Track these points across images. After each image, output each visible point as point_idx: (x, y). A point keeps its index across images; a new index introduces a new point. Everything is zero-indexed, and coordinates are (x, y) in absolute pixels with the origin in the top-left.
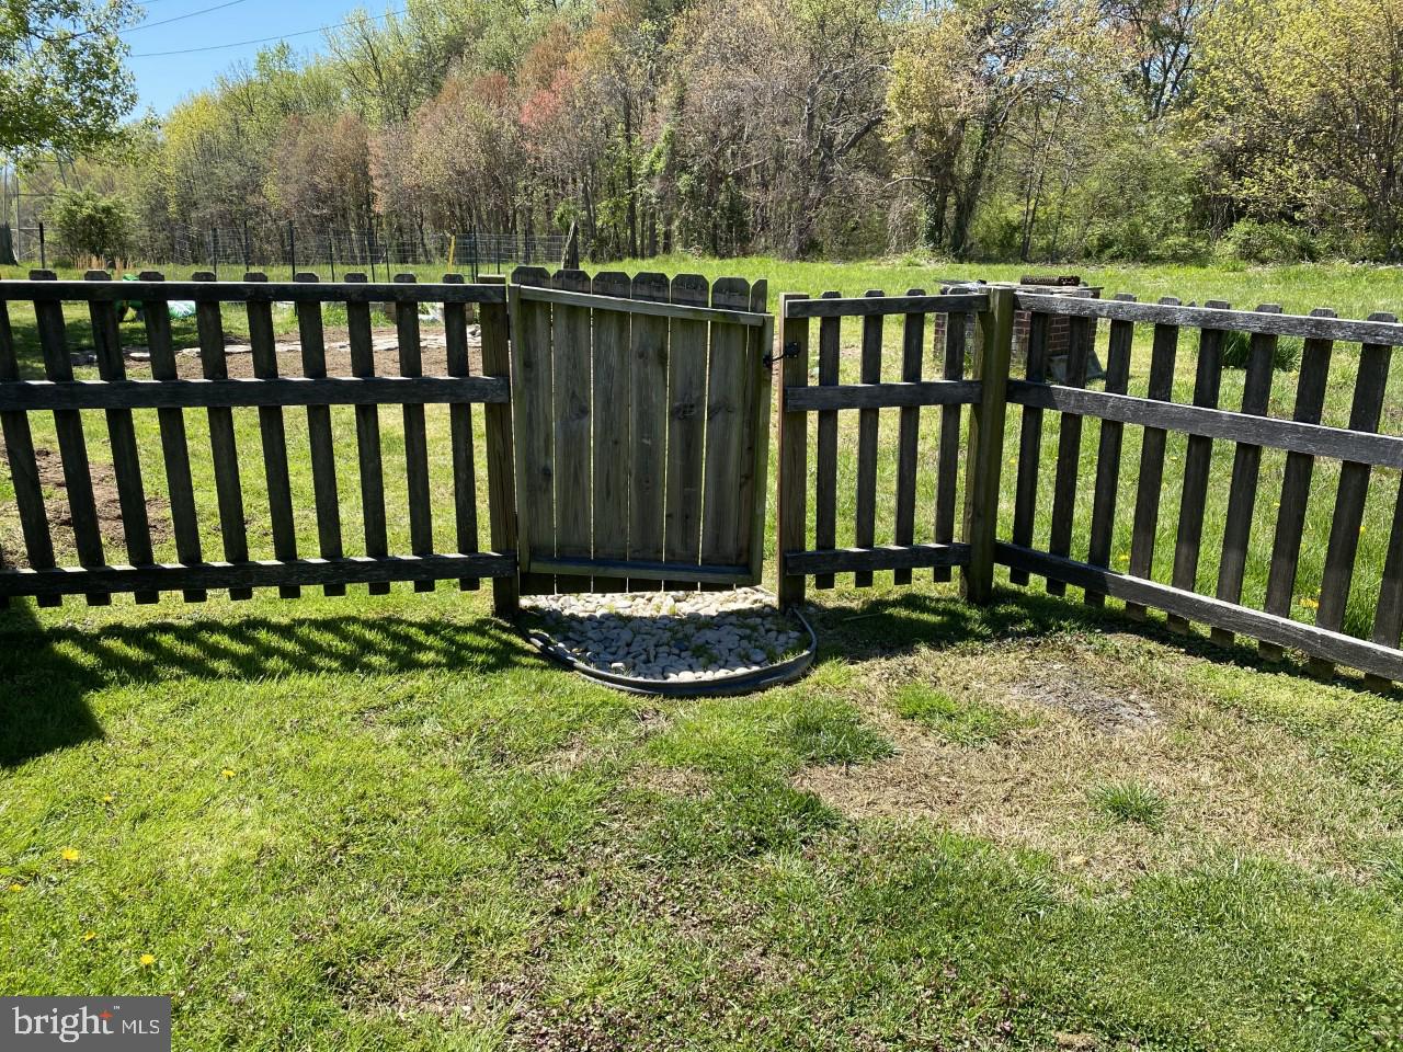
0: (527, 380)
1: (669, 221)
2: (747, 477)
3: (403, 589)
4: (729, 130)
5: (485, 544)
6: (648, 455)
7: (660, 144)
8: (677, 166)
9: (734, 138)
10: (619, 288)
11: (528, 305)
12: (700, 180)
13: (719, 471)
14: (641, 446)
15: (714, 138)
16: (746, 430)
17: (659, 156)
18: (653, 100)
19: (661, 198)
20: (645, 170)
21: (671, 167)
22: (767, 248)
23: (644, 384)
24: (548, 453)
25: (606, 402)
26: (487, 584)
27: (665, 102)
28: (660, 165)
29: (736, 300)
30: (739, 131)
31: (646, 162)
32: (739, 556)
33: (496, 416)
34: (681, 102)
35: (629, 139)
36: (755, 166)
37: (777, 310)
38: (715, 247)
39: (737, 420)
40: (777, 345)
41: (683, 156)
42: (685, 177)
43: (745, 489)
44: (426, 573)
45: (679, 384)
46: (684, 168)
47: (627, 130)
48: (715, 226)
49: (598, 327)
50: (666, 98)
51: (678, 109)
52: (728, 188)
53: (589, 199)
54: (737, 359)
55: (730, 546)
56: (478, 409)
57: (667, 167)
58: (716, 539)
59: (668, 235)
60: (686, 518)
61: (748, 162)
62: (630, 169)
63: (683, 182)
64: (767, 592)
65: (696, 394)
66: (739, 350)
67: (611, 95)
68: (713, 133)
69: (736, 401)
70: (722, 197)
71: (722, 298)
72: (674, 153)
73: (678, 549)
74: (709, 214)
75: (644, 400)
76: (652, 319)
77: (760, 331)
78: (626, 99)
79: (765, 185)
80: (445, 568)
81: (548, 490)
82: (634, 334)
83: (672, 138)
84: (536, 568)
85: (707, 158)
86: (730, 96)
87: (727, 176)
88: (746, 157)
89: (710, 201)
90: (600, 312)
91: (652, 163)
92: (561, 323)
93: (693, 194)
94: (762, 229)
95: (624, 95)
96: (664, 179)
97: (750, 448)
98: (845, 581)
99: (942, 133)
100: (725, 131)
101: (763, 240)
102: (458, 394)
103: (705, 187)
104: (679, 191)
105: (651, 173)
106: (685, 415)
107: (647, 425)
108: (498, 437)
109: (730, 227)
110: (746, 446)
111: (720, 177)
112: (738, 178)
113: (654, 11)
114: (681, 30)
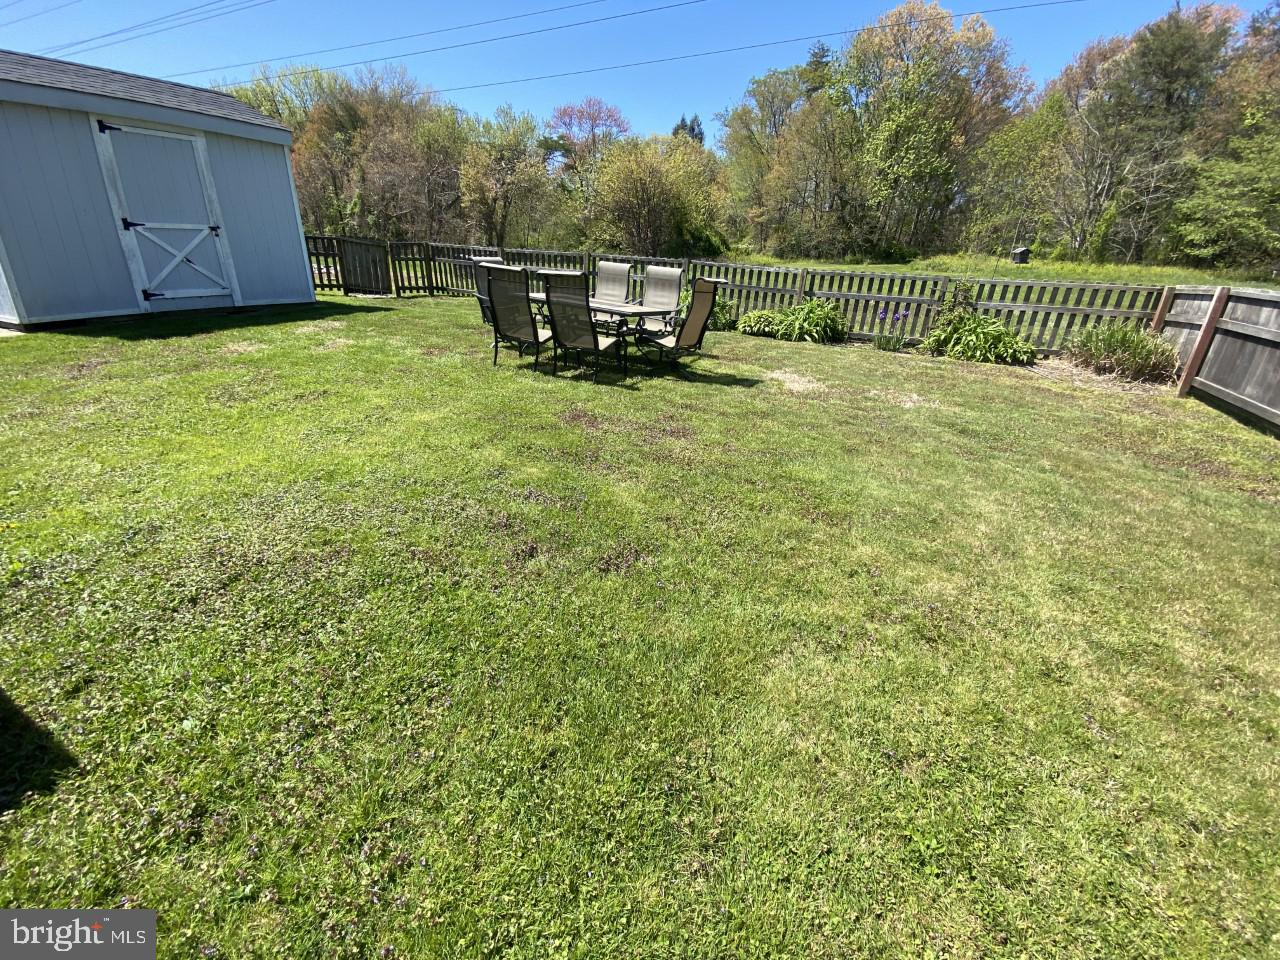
0: (345, 254)
2: (387, 274)
4: (389, 194)
6: (368, 268)
7: (355, 199)
8: (366, 209)
9: (393, 198)
12: (379, 218)
15: (383, 199)
17: (355, 204)
18: (348, 175)
19: (359, 226)
20: (349, 212)
21: (362, 211)
23: (366, 255)
24: (349, 267)
25: (360, 259)
27: (355, 177)
28: (357, 210)
30: (395, 195)
31: (349, 207)
33: (341, 260)
34: (363, 179)
35: (337, 194)
36: (406, 213)
39: (384, 263)
41: (368, 206)
42: (371, 216)
44: (331, 287)
46: (370, 212)
47: (336, 190)
50: (355, 175)
51: (362, 182)
52: (394, 223)
54: (382, 253)
55: (386, 287)
56: (337, 259)
58: (383, 285)
60: (377, 281)
61: (402, 211)
62: (340, 210)
63: (370, 219)
64: (394, 294)
66: (382, 250)
67: (324, 172)
68: (382, 195)
69: (383, 260)
70: (391, 227)
72: (363, 204)
75: (366, 260)
78: (332, 173)
81: (350, 273)
83: (360, 197)
85: (381, 208)
86: (389, 178)
87: (393, 217)
88: (401, 208)
89: (386, 228)
91: (352, 208)
93: (376, 224)
96: (359, 217)
98: (408, 292)
99: (487, 204)
102: (334, 256)
103: (382, 222)
104: (369, 223)
105: (352, 214)
106: (374, 262)
107: (367, 264)
108: (341, 263)
111: (389, 218)
112: (399, 218)
113: (341, 128)
114: (358, 140)
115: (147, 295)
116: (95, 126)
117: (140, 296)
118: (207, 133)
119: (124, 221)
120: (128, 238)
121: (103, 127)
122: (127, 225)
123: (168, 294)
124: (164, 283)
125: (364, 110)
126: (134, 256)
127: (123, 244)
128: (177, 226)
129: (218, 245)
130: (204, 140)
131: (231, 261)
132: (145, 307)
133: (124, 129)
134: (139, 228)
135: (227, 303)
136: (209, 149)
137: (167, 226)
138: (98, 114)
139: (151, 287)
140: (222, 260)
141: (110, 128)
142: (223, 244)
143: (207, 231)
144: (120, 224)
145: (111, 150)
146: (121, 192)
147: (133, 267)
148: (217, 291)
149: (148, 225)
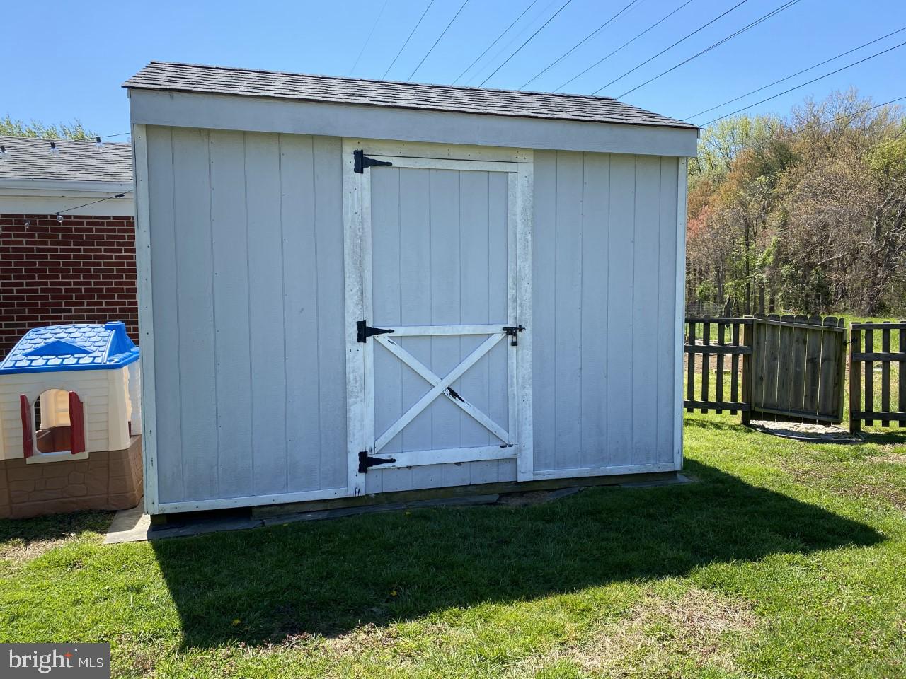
0: (757, 348)
1: (774, 294)
2: (837, 384)
3: (712, 412)
4: (818, 238)
5: (740, 400)
6: (798, 375)
7: (770, 248)
8: (781, 259)
9: (821, 242)
10: (790, 320)
11: (759, 325)
12: (797, 268)
13: (825, 381)
14: (796, 371)
15: (807, 243)
16: (836, 367)
17: (769, 255)
18: (764, 222)
19: (770, 280)
20: (759, 264)
21: (777, 261)
22: (846, 309)
23: (798, 351)
24: (762, 373)
25: (784, 356)
26: (739, 413)
27: (774, 223)
28: (769, 260)
29: (833, 324)
30: (825, 238)
31: (760, 257)
32: (833, 412)
33: (748, 359)
34: (784, 224)
35: (748, 245)
36: (837, 259)
37: (848, 326)
38: (807, 309)
39: (833, 363)
40: (849, 339)
41: (785, 255)
42: (787, 266)
43: (836, 389)
44: (720, 407)
45: (811, 350)
46: (786, 262)
47: (747, 240)
48: (808, 296)
49: (782, 331)
50: (774, 220)
51: (783, 227)
52: (817, 272)
53: (719, 280)
54: (832, 344)
55: (830, 408)
56: (741, 357)
57: (774, 261)
58: (824, 406)
59: (772, 301)
60: (813, 397)
61: (831, 256)
62: (748, 263)
63: (785, 270)
64: (845, 427)
65: (817, 354)
66: (834, 340)
67: (737, 220)
68: (806, 240)
69: (833, 358)
70: (812, 278)
71: (827, 323)
72: (779, 252)
73: (809, 407)
74: (803, 288)
75: (798, 357)
76: (802, 329)
77: (842, 334)
78: (746, 222)
79: (844, 270)
80: (726, 406)
81: (761, 384)
82: (796, 334)
83: (778, 245)
84: (757, 409)
85: (803, 255)
86: (820, 218)
87: (817, 265)
88: (829, 253)
89: (804, 280)
90: (783, 327)
91: (764, 259)
92: (770, 330)
93: (792, 277)
94: (842, 297)
95: (745, 220)
96: (772, 268)
97: (838, 374)
98: (878, 424)
100: (815, 239)
101: (843, 304)
102: (735, 352)
103: (800, 273)
104: (782, 276)
105: (763, 265)
106: (813, 361)
107: (798, 363)
108: (747, 365)
109: (818, 297)
110: (836, 372)
111: (812, 266)
112: (824, 266)
113: (766, 170)
114: (785, 180)
115: (366, 462)
116: (349, 161)
117: (354, 462)
118: (539, 153)
119: (361, 325)
120: (361, 356)
121: (362, 162)
122: (364, 332)
123: (403, 460)
124: (401, 440)
125: (799, 145)
126: (363, 388)
127: (349, 366)
128: (448, 330)
129: (513, 361)
130: (531, 167)
131: (529, 392)
132: (357, 483)
133: (397, 162)
134: (382, 338)
135: (506, 477)
136: (536, 185)
137: (432, 331)
138: (359, 140)
139: (375, 447)
140: (513, 390)
141: (375, 163)
142: (522, 361)
143: (499, 336)
144: (353, 331)
145: (367, 202)
146: (368, 275)
147: (355, 409)
148: (489, 452)
149: (400, 331)
